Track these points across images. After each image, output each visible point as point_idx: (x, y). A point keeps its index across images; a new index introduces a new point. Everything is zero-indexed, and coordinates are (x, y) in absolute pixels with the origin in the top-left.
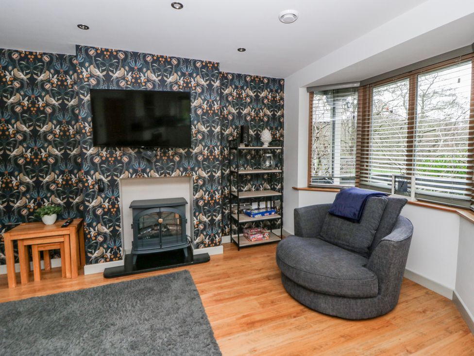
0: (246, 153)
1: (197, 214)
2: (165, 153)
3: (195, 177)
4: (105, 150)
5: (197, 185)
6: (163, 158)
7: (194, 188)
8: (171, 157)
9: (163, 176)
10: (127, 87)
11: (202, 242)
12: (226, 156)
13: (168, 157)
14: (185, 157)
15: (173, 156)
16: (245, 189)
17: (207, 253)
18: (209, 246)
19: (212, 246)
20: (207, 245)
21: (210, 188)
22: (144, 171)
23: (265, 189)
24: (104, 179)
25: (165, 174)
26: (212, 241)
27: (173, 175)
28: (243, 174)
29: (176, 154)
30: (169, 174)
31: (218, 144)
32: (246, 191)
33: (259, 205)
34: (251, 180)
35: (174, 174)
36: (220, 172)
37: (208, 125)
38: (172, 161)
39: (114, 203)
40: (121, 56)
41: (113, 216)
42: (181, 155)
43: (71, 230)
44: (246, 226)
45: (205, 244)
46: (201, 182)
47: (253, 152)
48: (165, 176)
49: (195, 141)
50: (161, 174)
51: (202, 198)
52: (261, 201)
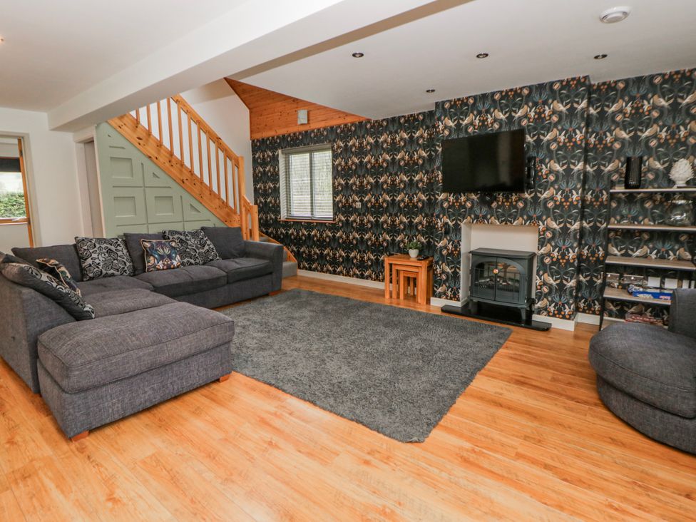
0: (642, 198)
1: (541, 272)
2: (507, 198)
3: (541, 227)
4: (452, 195)
5: (544, 238)
6: (506, 204)
7: (539, 241)
8: (514, 203)
9: (504, 223)
10: (474, 132)
11: (545, 309)
12: (605, 203)
13: (511, 203)
14: (531, 203)
15: (516, 201)
16: (637, 253)
17: (551, 324)
18: (554, 315)
19: (559, 317)
20: (551, 314)
21: (561, 244)
22: (484, 217)
23: (680, 259)
24: (450, 223)
25: (506, 221)
26: (559, 311)
27: (514, 224)
28: (634, 230)
29: (520, 199)
30: (510, 222)
31: (579, 186)
32: (637, 257)
33: (662, 282)
34: (650, 240)
35: (516, 222)
36: (578, 223)
37: (564, 162)
38: (515, 207)
39: (457, 245)
40: (471, 101)
41: (454, 258)
42: (525, 201)
43: (424, 264)
44: (632, 310)
45: (549, 312)
46: (549, 235)
47: (659, 197)
48: (506, 224)
49: (545, 184)
50: (502, 221)
51: (549, 255)
52: (669, 277)
